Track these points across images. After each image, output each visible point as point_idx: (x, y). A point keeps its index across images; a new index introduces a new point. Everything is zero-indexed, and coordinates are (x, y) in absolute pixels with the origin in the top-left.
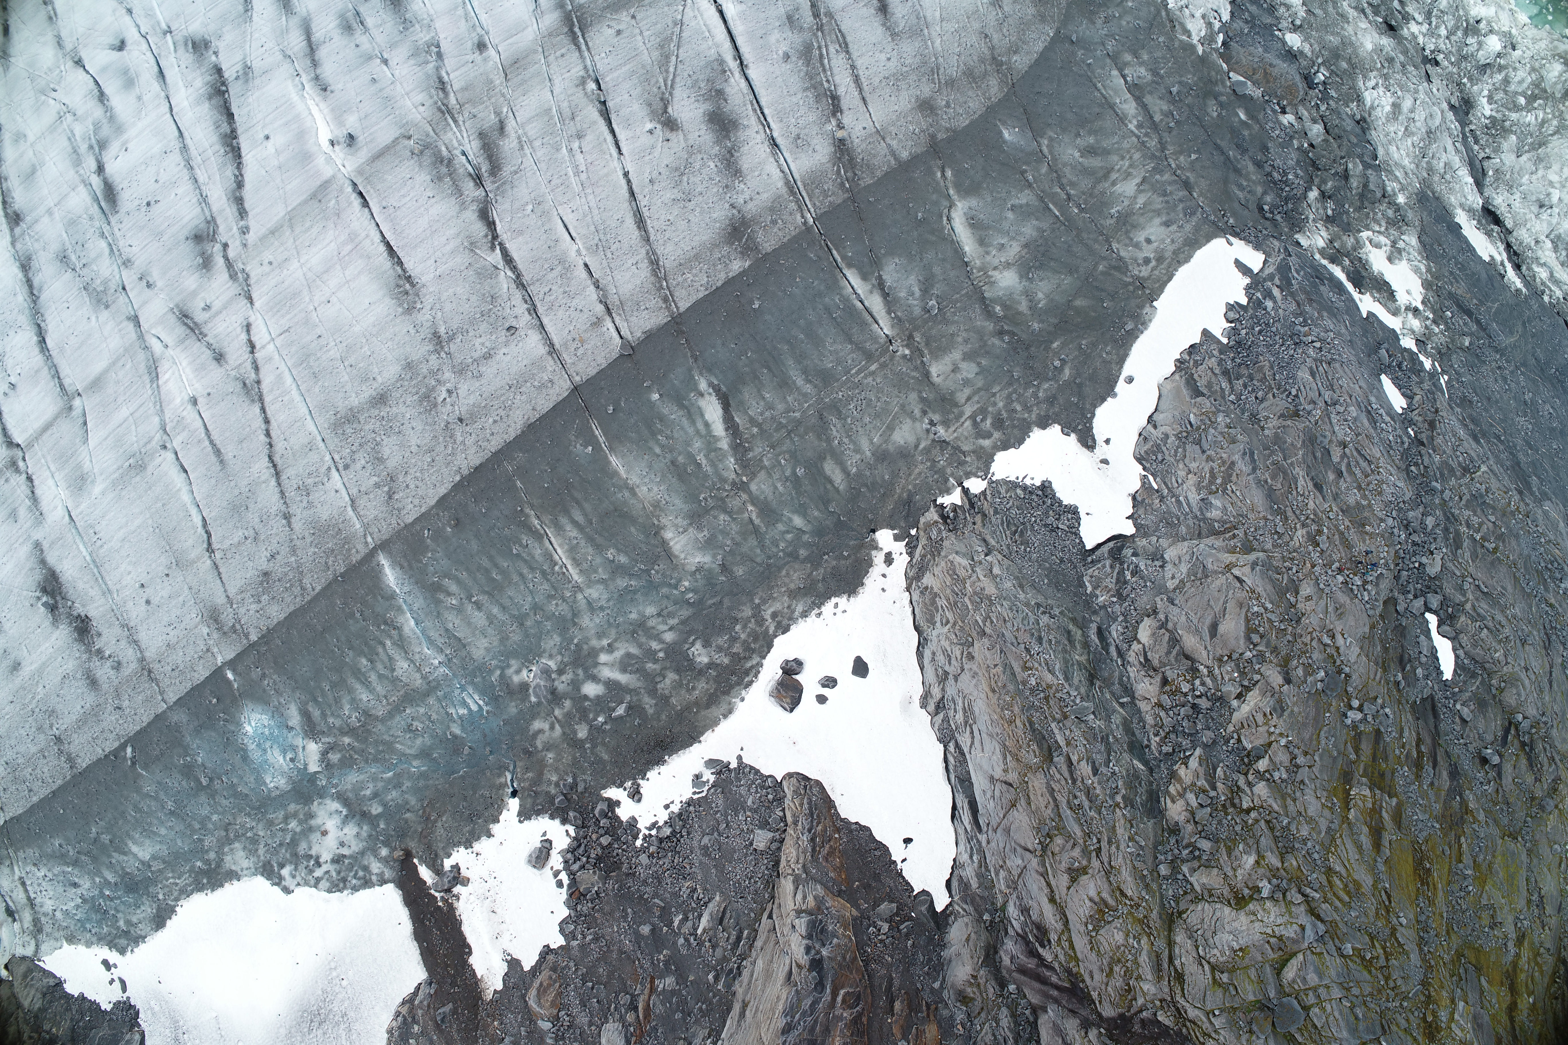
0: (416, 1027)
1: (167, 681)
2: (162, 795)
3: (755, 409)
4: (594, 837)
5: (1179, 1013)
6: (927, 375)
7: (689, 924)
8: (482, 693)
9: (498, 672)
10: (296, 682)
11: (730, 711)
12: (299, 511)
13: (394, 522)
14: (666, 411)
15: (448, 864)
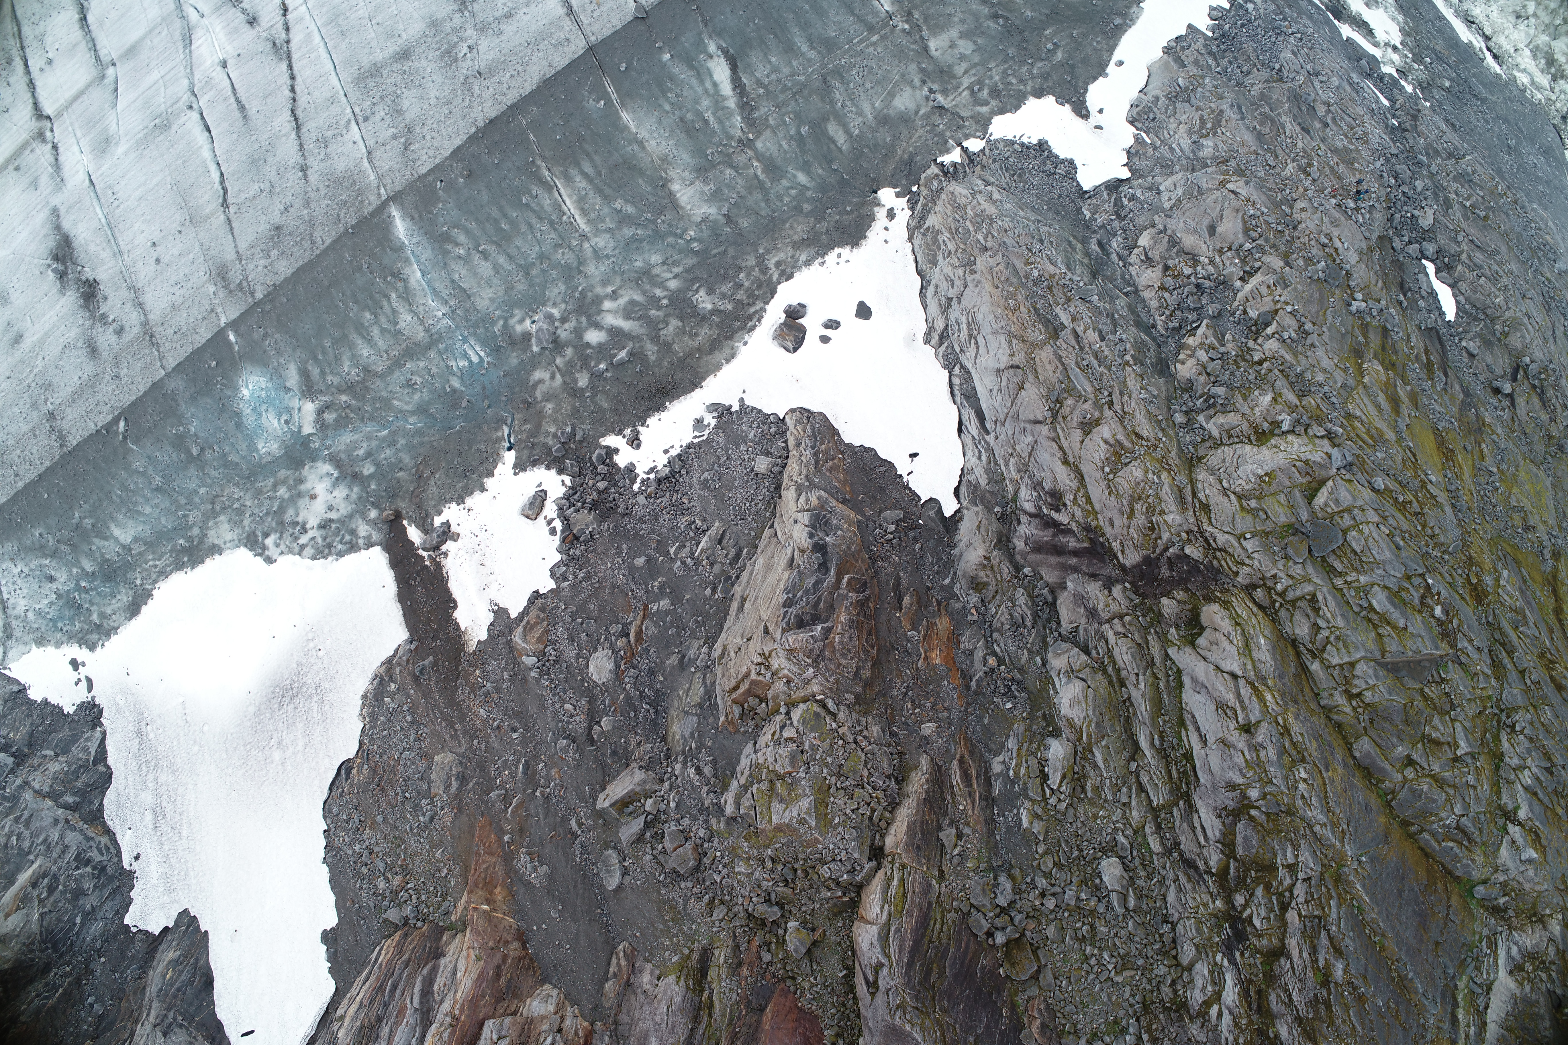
0: (393, 686)
1: (168, 345)
2: (151, 471)
3: (762, 71)
4: (591, 482)
5: (1208, 544)
6: (926, 49)
7: (687, 550)
8: (484, 344)
9: (501, 322)
10: (298, 340)
11: (733, 356)
12: (315, 163)
13: (408, 173)
14: (676, 71)
15: (438, 521)
